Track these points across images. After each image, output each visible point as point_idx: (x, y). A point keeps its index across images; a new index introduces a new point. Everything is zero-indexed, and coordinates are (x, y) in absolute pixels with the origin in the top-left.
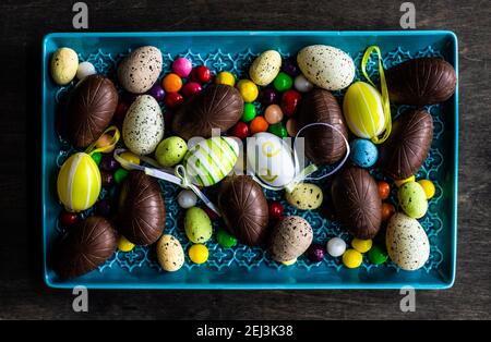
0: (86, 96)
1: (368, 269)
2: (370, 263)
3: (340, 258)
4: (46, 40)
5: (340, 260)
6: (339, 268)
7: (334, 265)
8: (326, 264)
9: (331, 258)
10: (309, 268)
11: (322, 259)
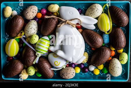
0: (14, 22)
1: (102, 74)
2: (102, 73)
3: (93, 71)
4: (2, 4)
5: (93, 72)
6: (92, 74)
7: (91, 73)
8: (88, 73)
9: (90, 71)
10: (83, 74)
11: (87, 72)
